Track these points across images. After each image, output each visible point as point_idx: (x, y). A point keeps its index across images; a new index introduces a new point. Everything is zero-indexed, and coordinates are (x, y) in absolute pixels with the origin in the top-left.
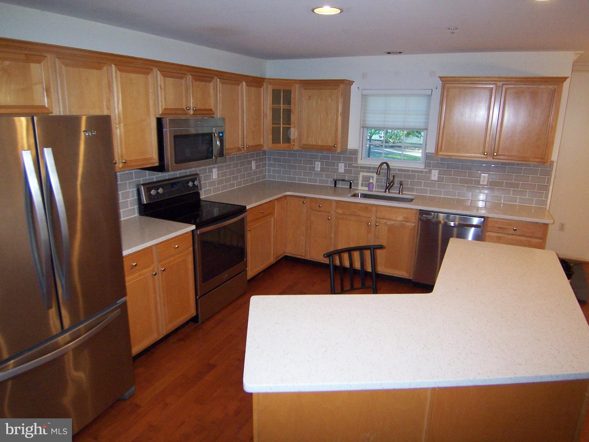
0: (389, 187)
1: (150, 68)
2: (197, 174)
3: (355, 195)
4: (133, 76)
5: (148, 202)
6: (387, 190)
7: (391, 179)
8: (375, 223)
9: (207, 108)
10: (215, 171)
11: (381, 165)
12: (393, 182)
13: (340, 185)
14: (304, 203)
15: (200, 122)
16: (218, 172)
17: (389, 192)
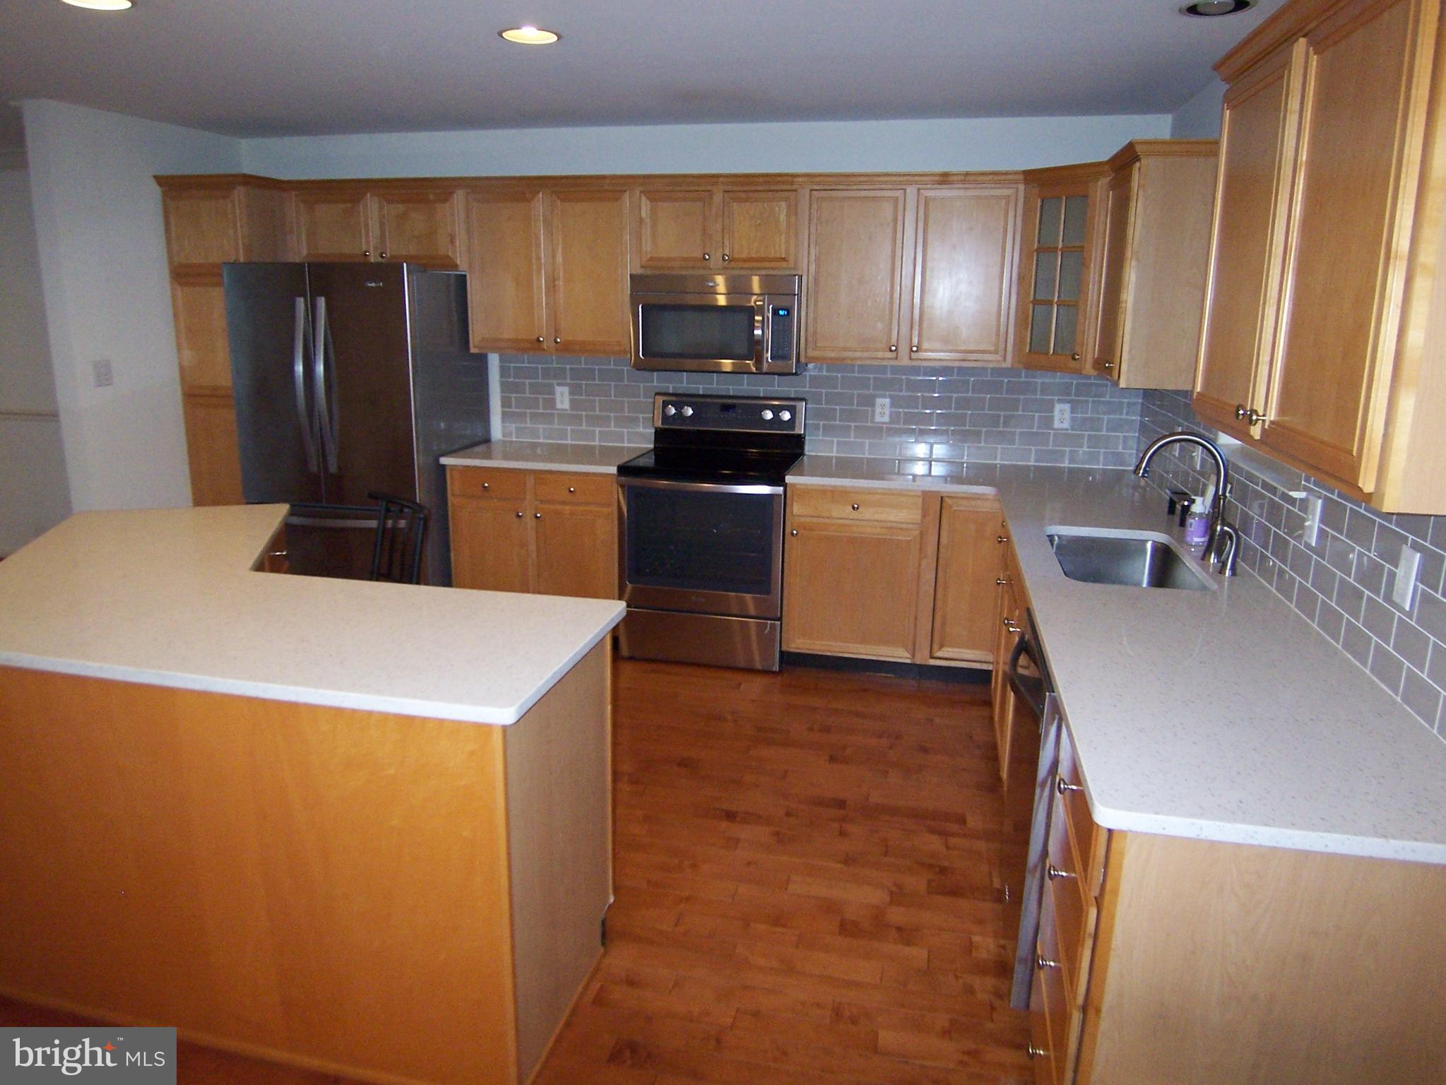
1: (623, 189)
2: (802, 400)
4: (587, 206)
5: (662, 425)
10: (882, 403)
16: (893, 409)
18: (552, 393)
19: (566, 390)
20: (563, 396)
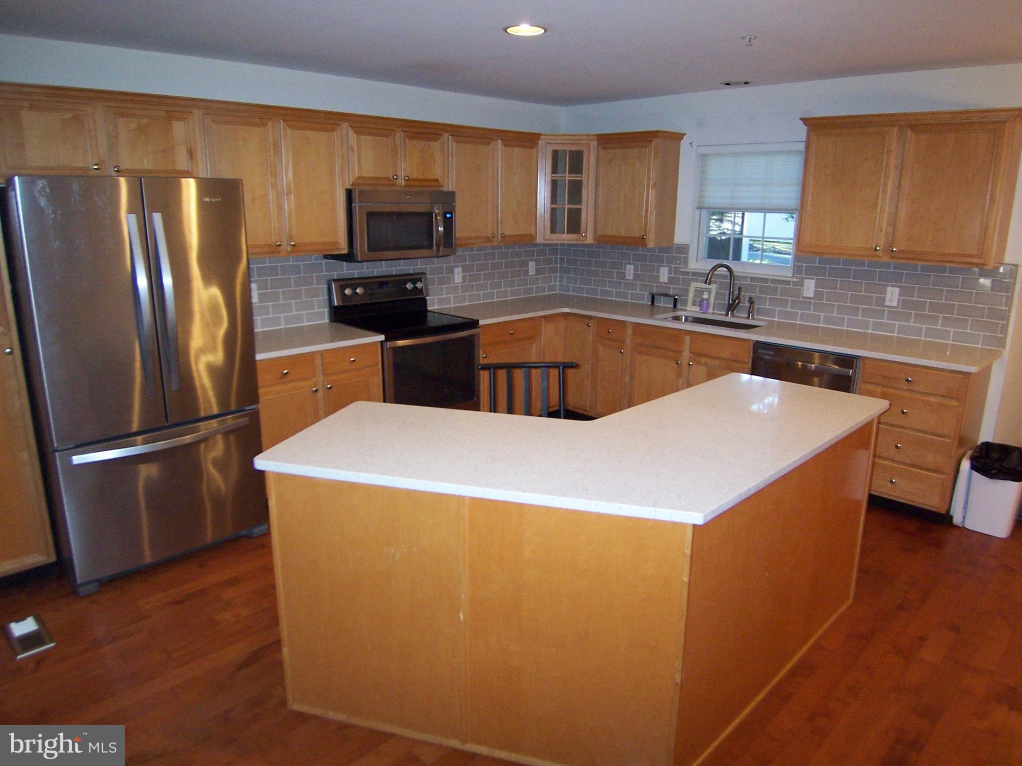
0: (731, 307)
1: (337, 123)
2: (424, 274)
3: (677, 319)
4: (310, 134)
5: (341, 304)
6: (730, 312)
7: (736, 292)
8: (688, 362)
9: (431, 177)
10: (458, 271)
11: (713, 270)
12: (738, 297)
13: (661, 303)
14: (588, 326)
15: (411, 195)
16: (463, 274)
17: (733, 315)
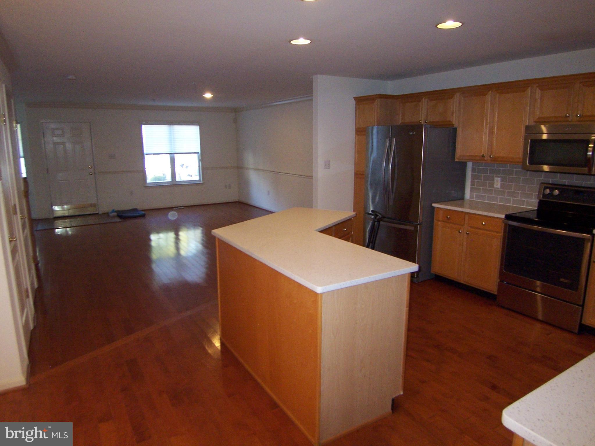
1: (529, 86)
15: (569, 128)
18: (493, 180)
19: (499, 179)
20: (497, 183)
